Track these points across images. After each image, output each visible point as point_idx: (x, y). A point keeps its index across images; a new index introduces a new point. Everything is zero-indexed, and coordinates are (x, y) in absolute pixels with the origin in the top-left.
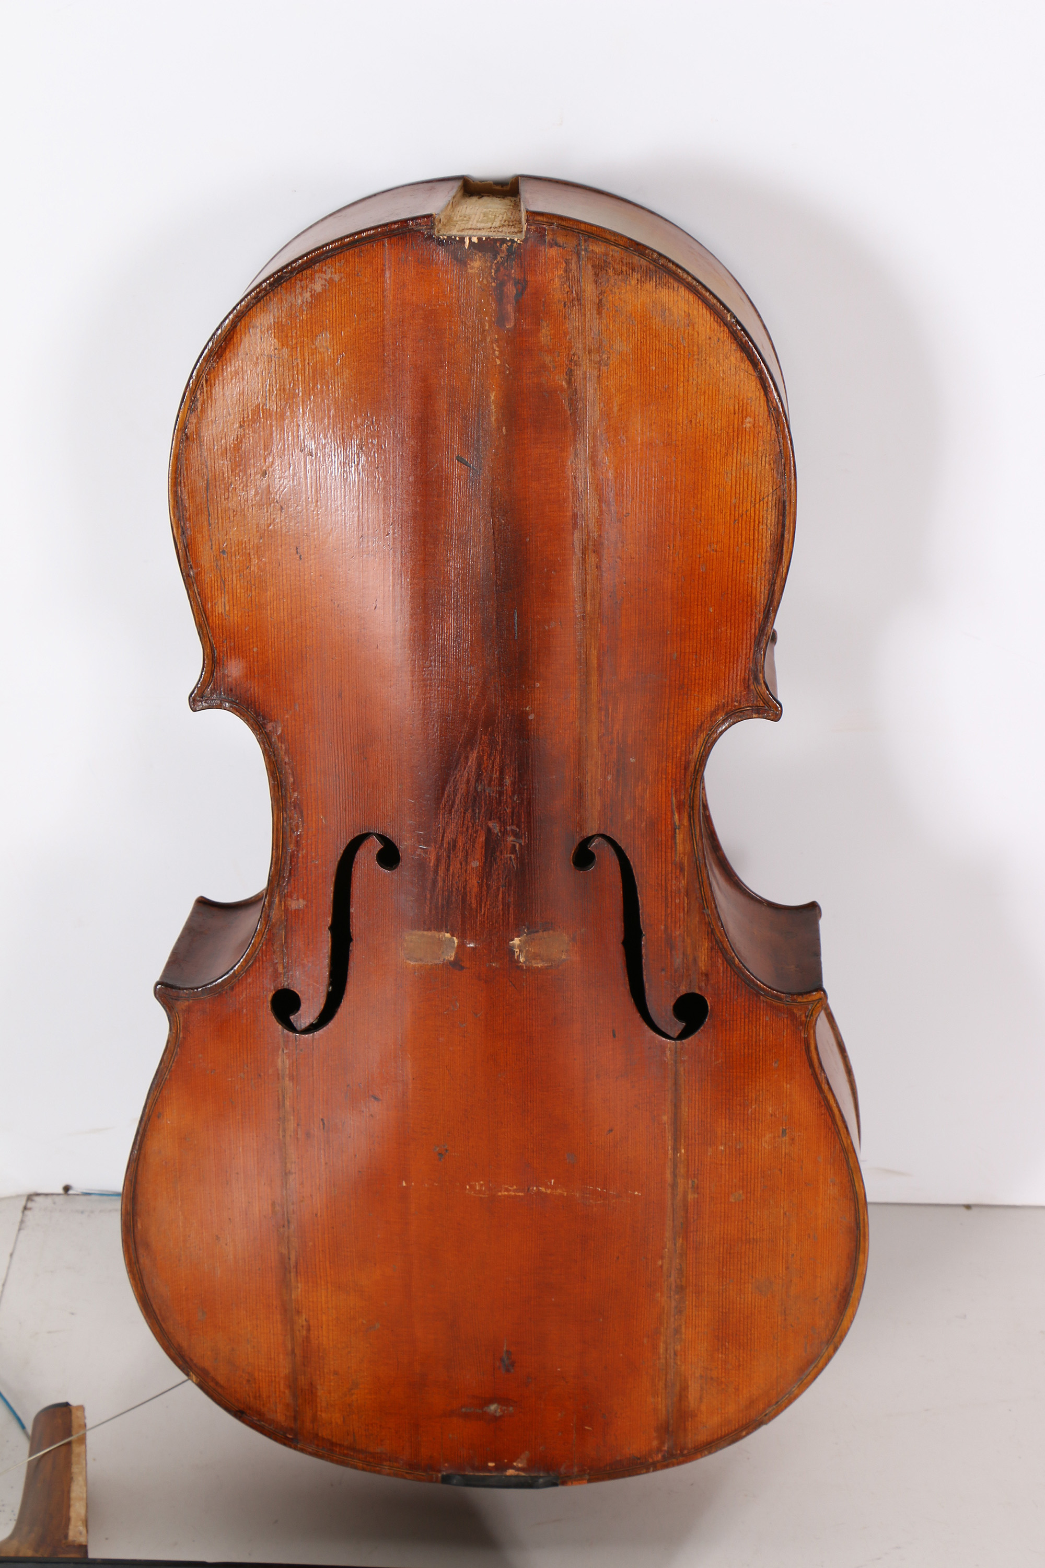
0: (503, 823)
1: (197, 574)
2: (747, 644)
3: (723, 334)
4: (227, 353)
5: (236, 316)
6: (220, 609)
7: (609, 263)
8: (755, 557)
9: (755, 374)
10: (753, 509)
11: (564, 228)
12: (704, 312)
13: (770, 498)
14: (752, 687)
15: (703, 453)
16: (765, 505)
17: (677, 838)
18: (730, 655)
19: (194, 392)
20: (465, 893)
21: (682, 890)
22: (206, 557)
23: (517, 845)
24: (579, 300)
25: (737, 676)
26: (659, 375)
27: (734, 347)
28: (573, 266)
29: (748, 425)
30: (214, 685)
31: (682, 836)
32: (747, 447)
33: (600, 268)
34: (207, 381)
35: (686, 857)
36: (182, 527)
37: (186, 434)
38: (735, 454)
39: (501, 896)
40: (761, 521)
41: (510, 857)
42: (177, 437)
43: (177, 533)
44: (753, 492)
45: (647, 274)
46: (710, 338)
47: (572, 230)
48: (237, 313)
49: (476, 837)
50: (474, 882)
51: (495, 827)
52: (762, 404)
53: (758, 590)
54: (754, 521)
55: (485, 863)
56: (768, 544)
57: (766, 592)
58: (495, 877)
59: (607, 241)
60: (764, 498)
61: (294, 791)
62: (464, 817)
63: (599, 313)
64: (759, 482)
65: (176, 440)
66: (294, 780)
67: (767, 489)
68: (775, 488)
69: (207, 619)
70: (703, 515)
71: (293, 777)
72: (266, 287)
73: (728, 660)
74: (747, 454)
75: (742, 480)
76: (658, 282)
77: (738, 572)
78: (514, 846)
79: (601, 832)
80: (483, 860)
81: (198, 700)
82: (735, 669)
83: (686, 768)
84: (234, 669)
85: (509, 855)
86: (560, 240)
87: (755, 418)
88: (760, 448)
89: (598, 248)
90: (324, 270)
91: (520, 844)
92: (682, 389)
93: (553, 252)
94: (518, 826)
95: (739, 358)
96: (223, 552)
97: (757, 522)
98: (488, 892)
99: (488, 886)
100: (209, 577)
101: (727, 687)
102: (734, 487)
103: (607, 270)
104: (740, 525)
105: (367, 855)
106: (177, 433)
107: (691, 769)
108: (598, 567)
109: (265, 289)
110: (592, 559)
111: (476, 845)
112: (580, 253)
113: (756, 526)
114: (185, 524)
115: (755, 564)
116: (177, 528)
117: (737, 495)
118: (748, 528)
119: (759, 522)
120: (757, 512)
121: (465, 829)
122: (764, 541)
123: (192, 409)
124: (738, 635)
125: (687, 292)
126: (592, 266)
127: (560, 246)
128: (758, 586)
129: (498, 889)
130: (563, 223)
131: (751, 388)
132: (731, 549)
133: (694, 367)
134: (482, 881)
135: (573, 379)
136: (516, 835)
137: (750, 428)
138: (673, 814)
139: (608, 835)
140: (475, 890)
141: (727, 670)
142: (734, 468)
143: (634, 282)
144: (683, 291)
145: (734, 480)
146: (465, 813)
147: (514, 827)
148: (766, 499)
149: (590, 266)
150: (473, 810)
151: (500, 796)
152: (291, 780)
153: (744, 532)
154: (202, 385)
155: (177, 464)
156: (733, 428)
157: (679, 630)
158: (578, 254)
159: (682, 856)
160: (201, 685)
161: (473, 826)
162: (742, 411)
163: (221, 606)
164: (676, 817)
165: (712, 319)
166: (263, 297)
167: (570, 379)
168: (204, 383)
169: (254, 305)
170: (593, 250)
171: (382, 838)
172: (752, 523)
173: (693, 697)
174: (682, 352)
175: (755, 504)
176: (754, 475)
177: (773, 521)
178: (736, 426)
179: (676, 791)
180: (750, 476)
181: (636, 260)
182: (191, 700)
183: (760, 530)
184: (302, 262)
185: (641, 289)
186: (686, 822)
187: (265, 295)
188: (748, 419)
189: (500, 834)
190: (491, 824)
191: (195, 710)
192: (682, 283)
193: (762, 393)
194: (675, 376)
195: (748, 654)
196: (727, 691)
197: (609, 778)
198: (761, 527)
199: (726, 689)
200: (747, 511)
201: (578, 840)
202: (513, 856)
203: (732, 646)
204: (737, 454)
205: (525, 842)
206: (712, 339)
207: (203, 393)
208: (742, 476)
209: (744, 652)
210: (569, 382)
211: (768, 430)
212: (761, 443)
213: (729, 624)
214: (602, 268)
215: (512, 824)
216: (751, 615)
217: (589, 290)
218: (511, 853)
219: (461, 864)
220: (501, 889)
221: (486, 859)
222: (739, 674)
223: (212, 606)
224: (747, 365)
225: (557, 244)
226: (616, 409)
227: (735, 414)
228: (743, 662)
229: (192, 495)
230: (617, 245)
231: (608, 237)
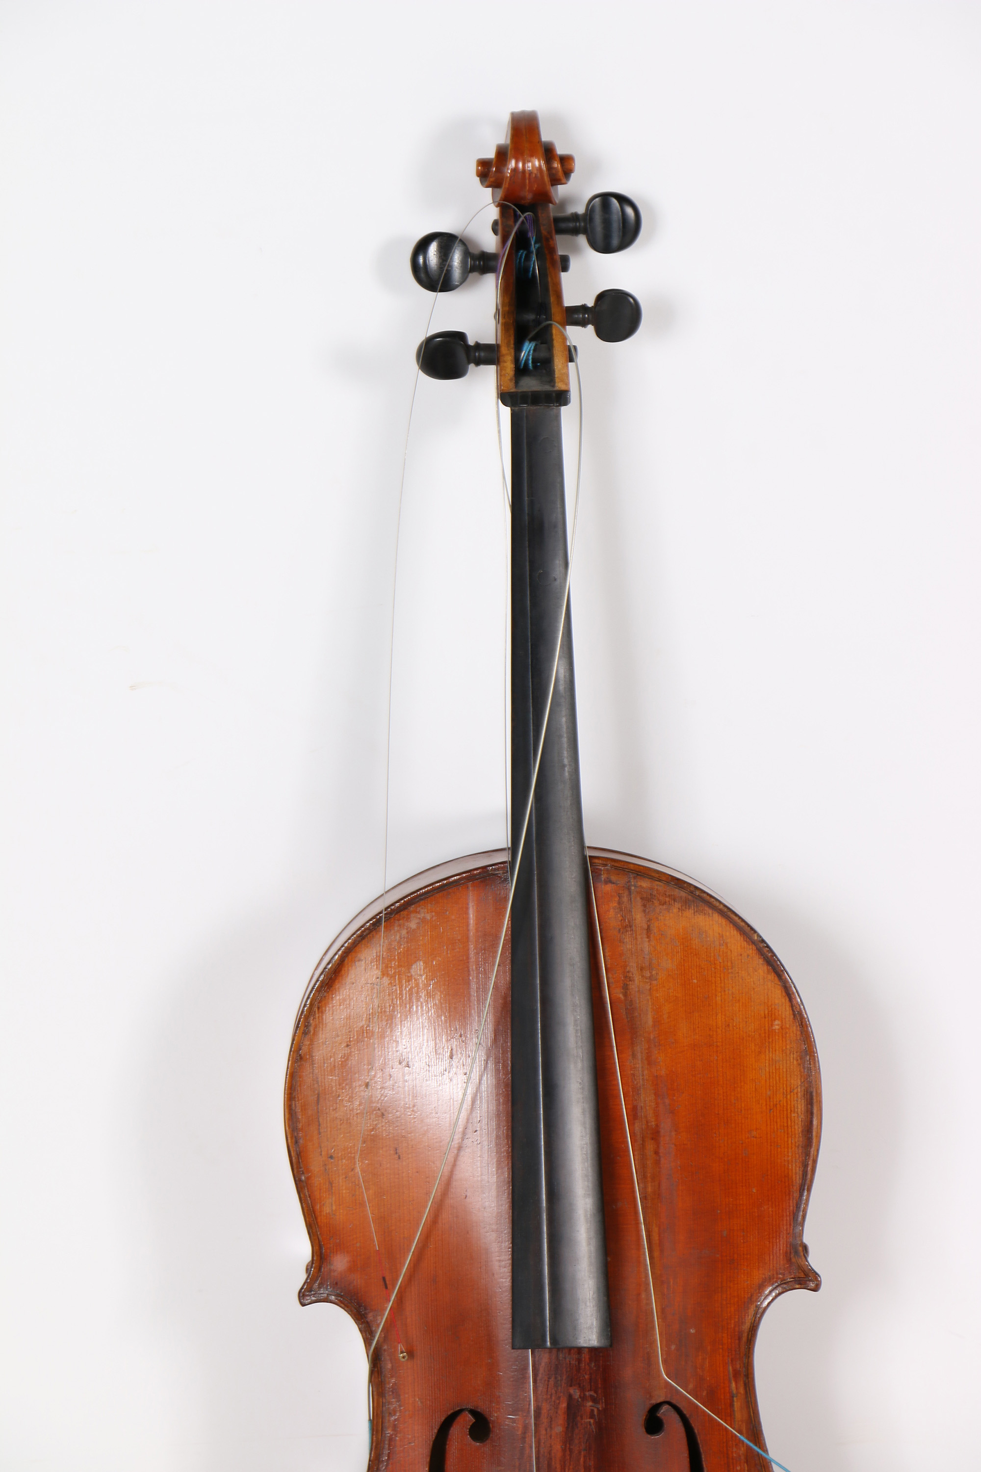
0: (582, 1389)
1: (308, 1178)
2: (787, 1220)
3: (751, 950)
4: (336, 983)
5: (344, 952)
6: (327, 1210)
7: (655, 896)
8: (790, 1142)
9: (779, 983)
10: (785, 1099)
11: (616, 868)
12: (735, 933)
13: (799, 1090)
14: (793, 1260)
15: (740, 1052)
16: (795, 1096)
17: (735, 1406)
18: (773, 1231)
19: (307, 1018)
20: (551, 1459)
21: (743, 1458)
22: (316, 1164)
23: (596, 1411)
24: (631, 926)
25: (780, 1250)
26: (700, 987)
27: (761, 961)
28: (625, 899)
29: (777, 1027)
30: (321, 1279)
31: (739, 1404)
32: (777, 1046)
33: (647, 900)
34: (318, 1008)
35: (744, 1424)
36: (295, 1137)
37: (300, 1055)
38: (767, 1052)
39: (582, 1459)
40: (793, 1110)
41: (590, 1422)
42: (293, 1058)
43: (292, 1142)
44: (785, 1085)
45: (686, 903)
46: (741, 955)
47: (623, 869)
48: (345, 949)
49: (559, 1403)
50: (557, 1447)
51: (576, 1393)
52: (787, 1009)
53: (794, 1171)
54: (787, 1110)
55: (567, 1428)
56: (800, 1130)
57: (801, 1173)
58: (576, 1441)
59: (651, 878)
60: (794, 1090)
61: (392, 1377)
62: (548, 1385)
63: (648, 937)
64: (788, 1076)
65: (292, 1060)
66: (392, 1366)
67: (796, 1082)
68: (802, 1080)
69: (316, 1218)
70: (743, 1106)
71: (392, 1363)
72: (370, 926)
73: (771, 1236)
74: (777, 1052)
75: (774, 1074)
76: (696, 910)
77: (776, 1155)
78: (592, 1411)
79: (668, 1400)
80: (566, 1426)
81: (306, 1295)
82: (778, 1244)
83: (740, 1339)
84: (340, 1263)
85: (588, 1420)
86: (613, 878)
87: (782, 1021)
88: (788, 1047)
89: (645, 884)
90: (418, 911)
91: (598, 1409)
92: (720, 998)
93: (609, 888)
94: (596, 1392)
95: (766, 971)
96: (331, 1157)
97: (789, 1111)
98: (570, 1458)
99: (571, 1450)
100: (318, 1181)
101: (771, 1260)
102: (768, 1080)
103: (653, 902)
104: (775, 1114)
105: (459, 1432)
106: (293, 1055)
107: (744, 1339)
108: (656, 1153)
109: (368, 929)
110: (650, 1147)
111: (559, 1412)
112: (631, 889)
113: (789, 1114)
114: (298, 1134)
115: (790, 1148)
116: (292, 1138)
117: (771, 1088)
118: (782, 1116)
119: (791, 1111)
120: (789, 1102)
121: (549, 1396)
122: (796, 1127)
123: (305, 1033)
124: (779, 1213)
125: (720, 917)
126: (641, 898)
127: (614, 883)
128: (794, 1168)
129: (580, 1452)
130: (616, 864)
131: (777, 994)
132: (769, 1135)
133: (730, 979)
134: (566, 1446)
135: (629, 992)
136: (594, 1400)
137: (779, 1030)
138: (730, 1382)
139: (674, 1402)
140: (559, 1454)
141: (771, 1245)
142: (767, 1064)
143: (675, 910)
144: (716, 916)
145: (767, 1075)
146: (548, 1381)
147: (592, 1393)
148: (795, 1091)
149: (638, 899)
150: (556, 1378)
151: (579, 1363)
152: (389, 1366)
153: (778, 1120)
154: (315, 1012)
155: (292, 1081)
156: (765, 1030)
157: (727, 1209)
158: (629, 889)
159: (740, 1423)
160: (310, 1280)
161: (556, 1393)
162: (771, 1015)
163: (328, 1207)
164: (733, 1385)
165: (742, 939)
166: (367, 935)
167: (626, 992)
168: (317, 1010)
169: (359, 942)
170: (641, 885)
171: (474, 1413)
172: (785, 1112)
173: (742, 1271)
174: (718, 967)
175: (787, 1095)
176: (784, 1070)
177: (803, 1109)
178: (767, 1028)
179: (732, 1361)
180: (781, 1071)
181: (678, 893)
182: (301, 1295)
183: (792, 1118)
184: (400, 904)
185: (682, 916)
186: (742, 1390)
187: (369, 934)
188: (777, 1022)
189: (580, 1400)
190: (572, 1391)
191: (303, 1305)
192: (715, 910)
193: (787, 999)
194: (714, 988)
195: (788, 1229)
196: (771, 1265)
197: (673, 1347)
198: (793, 1115)
199: (771, 1262)
200: (780, 1101)
201: (648, 1407)
202: (592, 1421)
203: (774, 1223)
204: (769, 1052)
205: (602, 1407)
206: (743, 956)
207: (316, 1019)
208: (774, 1071)
209: (785, 1228)
210: (625, 995)
211: (794, 1030)
212: (788, 1042)
213: (770, 1203)
214: (649, 900)
215: (590, 1390)
216: (789, 1194)
217: (639, 918)
218: (591, 1418)
219: (546, 1430)
220: (582, 1453)
221: (568, 1424)
222: (782, 1248)
223: (320, 1207)
224: (772, 976)
225: (611, 882)
226: (665, 1016)
227: (765, 1018)
228: (785, 1237)
229: (304, 1108)
230: (660, 880)
231: (653, 874)
